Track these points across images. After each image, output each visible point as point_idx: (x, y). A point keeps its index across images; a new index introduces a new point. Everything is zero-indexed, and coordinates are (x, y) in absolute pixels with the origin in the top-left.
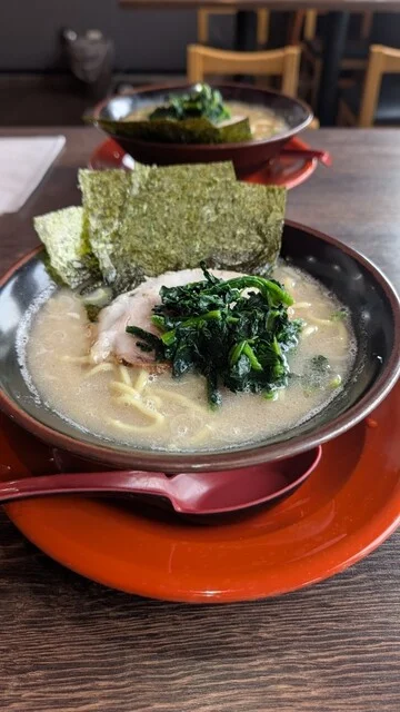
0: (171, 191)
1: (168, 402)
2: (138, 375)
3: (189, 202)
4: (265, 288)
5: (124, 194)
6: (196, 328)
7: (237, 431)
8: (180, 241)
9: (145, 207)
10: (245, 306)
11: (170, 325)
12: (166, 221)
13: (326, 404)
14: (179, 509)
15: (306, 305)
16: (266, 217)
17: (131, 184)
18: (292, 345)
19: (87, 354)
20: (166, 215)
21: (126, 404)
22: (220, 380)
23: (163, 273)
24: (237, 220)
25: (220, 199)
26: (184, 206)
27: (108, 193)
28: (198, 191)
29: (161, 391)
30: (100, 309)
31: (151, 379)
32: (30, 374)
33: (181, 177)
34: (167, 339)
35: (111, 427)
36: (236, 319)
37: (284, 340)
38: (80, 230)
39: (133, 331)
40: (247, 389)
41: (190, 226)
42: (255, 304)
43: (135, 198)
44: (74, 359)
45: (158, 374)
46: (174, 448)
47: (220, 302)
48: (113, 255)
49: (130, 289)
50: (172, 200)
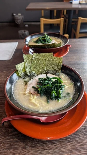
0: (41, 58)
1: (40, 102)
2: (34, 96)
3: (44, 61)
4: (58, 79)
5: (32, 59)
6: (45, 88)
7: (52, 108)
8: (42, 68)
9: (36, 62)
10: (54, 83)
11: (40, 87)
12: (39, 64)
13: (69, 102)
14: (42, 121)
15: (66, 81)
16: (59, 64)
18: (63, 90)
19: (25, 92)
22: (49, 97)
23: (39, 75)
24: (53, 64)
25: (50, 60)
27: (29, 59)
28: (46, 58)
30: (27, 82)
31: (36, 97)
32: (14, 96)
33: (42, 55)
34: (39, 90)
35: (29, 107)
36: (52, 86)
37: (61, 89)
39: (33, 87)
40: (54, 99)
41: (44, 65)
42: (56, 82)
43: (34, 60)
44: (23, 93)
45: (38, 96)
47: (49, 82)
48: (30, 71)
49: (33, 78)
50: (41, 60)
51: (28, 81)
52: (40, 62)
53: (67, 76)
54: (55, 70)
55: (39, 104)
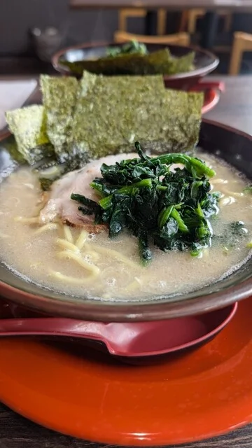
0: (113, 95)
1: (104, 257)
2: (79, 233)
3: (127, 104)
5: (75, 96)
6: (130, 195)
7: (163, 284)
8: (119, 134)
9: (92, 106)
10: (172, 178)
11: (108, 192)
12: (108, 117)
13: (245, 261)
14: (113, 352)
15: (221, 181)
16: (187, 118)
17: (81, 88)
18: (213, 213)
19: (38, 215)
20: (108, 113)
21: (68, 258)
22: (150, 238)
23: (105, 156)
24: (164, 119)
25: (151, 103)
26: (123, 107)
27: (63, 96)
28: (134, 96)
29: (98, 247)
30: (52, 182)
31: (90, 237)
33: (120, 84)
34: (104, 203)
35: (53, 279)
36: (165, 188)
37: (206, 207)
38: (40, 124)
39: (78, 198)
40: (175, 248)
41: (127, 122)
42: (181, 177)
43: (84, 99)
44: (26, 220)
45: (96, 233)
46: (108, 297)
47: (151, 173)
48: (65, 144)
49: (78, 168)
50: (113, 102)
51: (57, 178)
52: (110, 110)
53: (225, 164)
54: (174, 142)
55: (102, 268)
